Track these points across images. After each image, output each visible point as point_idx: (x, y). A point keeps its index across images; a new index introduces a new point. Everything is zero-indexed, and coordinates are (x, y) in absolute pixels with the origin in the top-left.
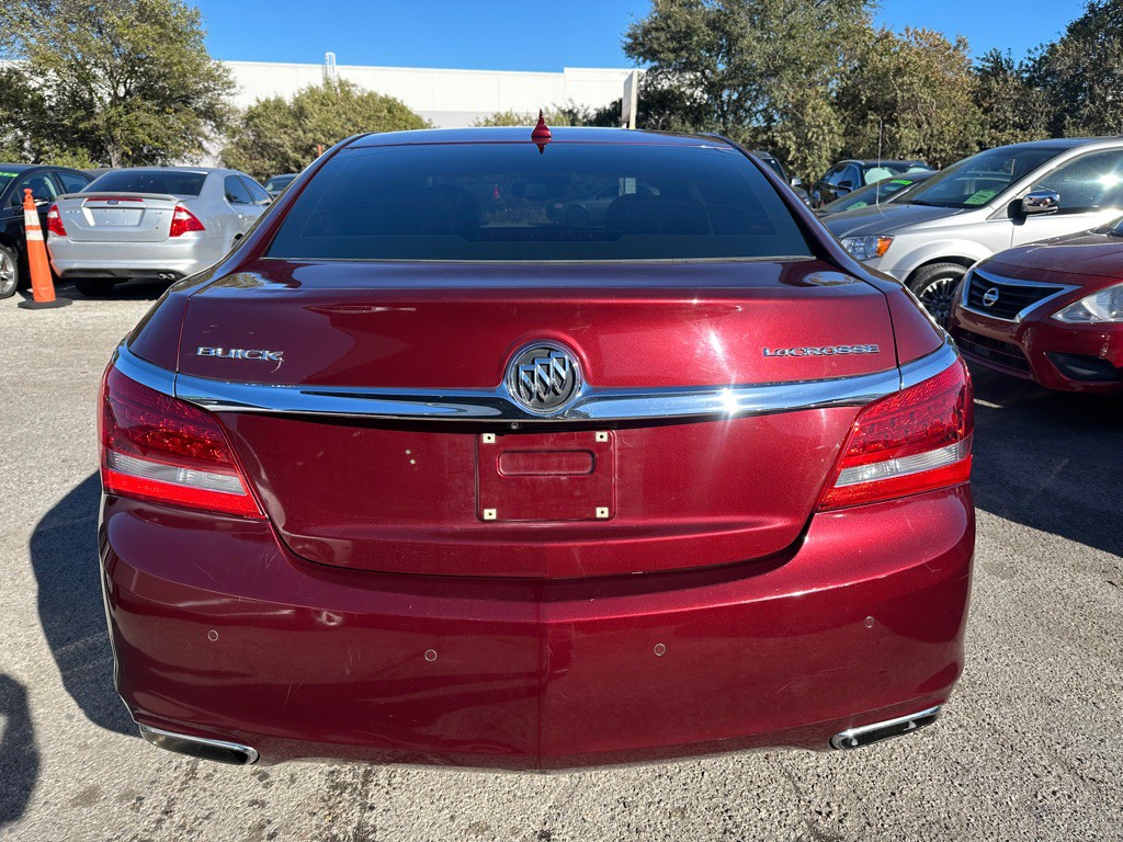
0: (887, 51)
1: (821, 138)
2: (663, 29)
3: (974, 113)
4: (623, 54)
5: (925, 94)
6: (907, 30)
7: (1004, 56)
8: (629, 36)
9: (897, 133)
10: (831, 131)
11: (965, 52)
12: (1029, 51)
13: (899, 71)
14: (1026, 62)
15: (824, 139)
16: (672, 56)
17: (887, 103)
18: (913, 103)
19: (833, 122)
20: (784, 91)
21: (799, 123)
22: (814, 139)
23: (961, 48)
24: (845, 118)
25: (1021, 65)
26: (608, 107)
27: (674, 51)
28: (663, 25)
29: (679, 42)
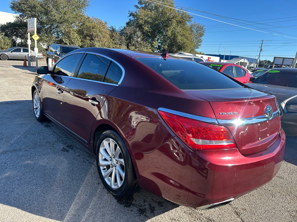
0: (89, 22)
1: (75, 42)
2: (25, 4)
3: (111, 40)
4: (10, 9)
5: (100, 34)
6: (93, 17)
7: (114, 28)
8: (12, 3)
9: (94, 43)
10: (78, 40)
11: (107, 25)
12: (119, 28)
13: (93, 28)
14: (119, 30)
15: (76, 42)
16: (29, 13)
17: (90, 35)
18: (97, 36)
19: (78, 38)
20: (63, 28)
21: (69, 37)
22: (74, 42)
23: (106, 24)
24: (81, 37)
25: (118, 30)
26: (6, 24)
27: (30, 11)
28: (25, 3)
29: (31, 9)
